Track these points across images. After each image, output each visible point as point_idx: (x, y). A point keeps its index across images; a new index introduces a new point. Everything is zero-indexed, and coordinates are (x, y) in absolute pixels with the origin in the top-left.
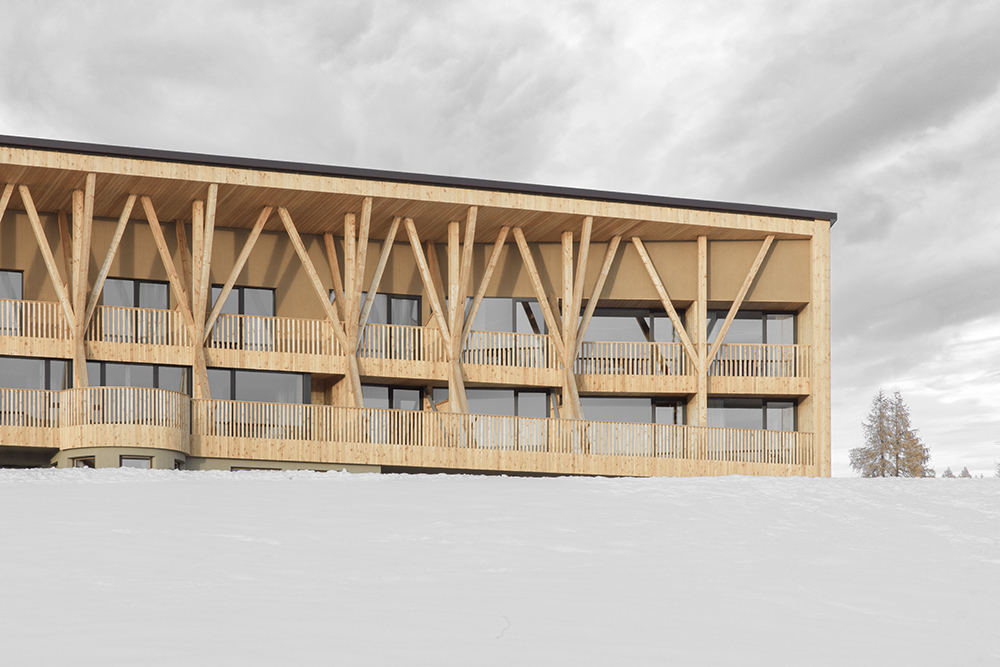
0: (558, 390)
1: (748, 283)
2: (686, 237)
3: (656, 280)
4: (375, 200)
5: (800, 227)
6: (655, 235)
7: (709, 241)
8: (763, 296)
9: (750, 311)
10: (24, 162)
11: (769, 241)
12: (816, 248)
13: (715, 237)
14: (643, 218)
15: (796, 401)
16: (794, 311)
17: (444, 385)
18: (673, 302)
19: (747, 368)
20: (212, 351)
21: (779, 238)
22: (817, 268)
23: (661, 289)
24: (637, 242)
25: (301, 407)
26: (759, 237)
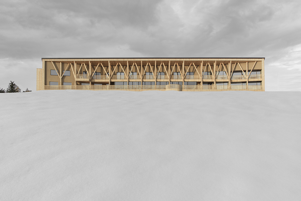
0: (228, 82)
1: (253, 67)
2: (245, 62)
3: (241, 68)
4: (203, 61)
5: (260, 60)
6: (240, 62)
7: (248, 63)
8: (255, 69)
9: (253, 71)
10: (162, 60)
11: (256, 62)
12: (262, 62)
13: (248, 62)
14: (238, 60)
15: (261, 82)
16: (260, 70)
17: (213, 82)
18: (243, 70)
19: (254, 78)
20: (185, 80)
21: (257, 61)
22: (263, 65)
23: (242, 69)
24: (238, 63)
25: (196, 86)
26: (255, 61)
